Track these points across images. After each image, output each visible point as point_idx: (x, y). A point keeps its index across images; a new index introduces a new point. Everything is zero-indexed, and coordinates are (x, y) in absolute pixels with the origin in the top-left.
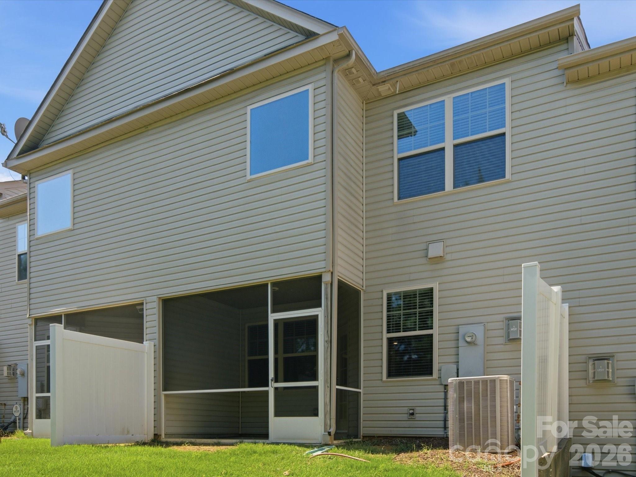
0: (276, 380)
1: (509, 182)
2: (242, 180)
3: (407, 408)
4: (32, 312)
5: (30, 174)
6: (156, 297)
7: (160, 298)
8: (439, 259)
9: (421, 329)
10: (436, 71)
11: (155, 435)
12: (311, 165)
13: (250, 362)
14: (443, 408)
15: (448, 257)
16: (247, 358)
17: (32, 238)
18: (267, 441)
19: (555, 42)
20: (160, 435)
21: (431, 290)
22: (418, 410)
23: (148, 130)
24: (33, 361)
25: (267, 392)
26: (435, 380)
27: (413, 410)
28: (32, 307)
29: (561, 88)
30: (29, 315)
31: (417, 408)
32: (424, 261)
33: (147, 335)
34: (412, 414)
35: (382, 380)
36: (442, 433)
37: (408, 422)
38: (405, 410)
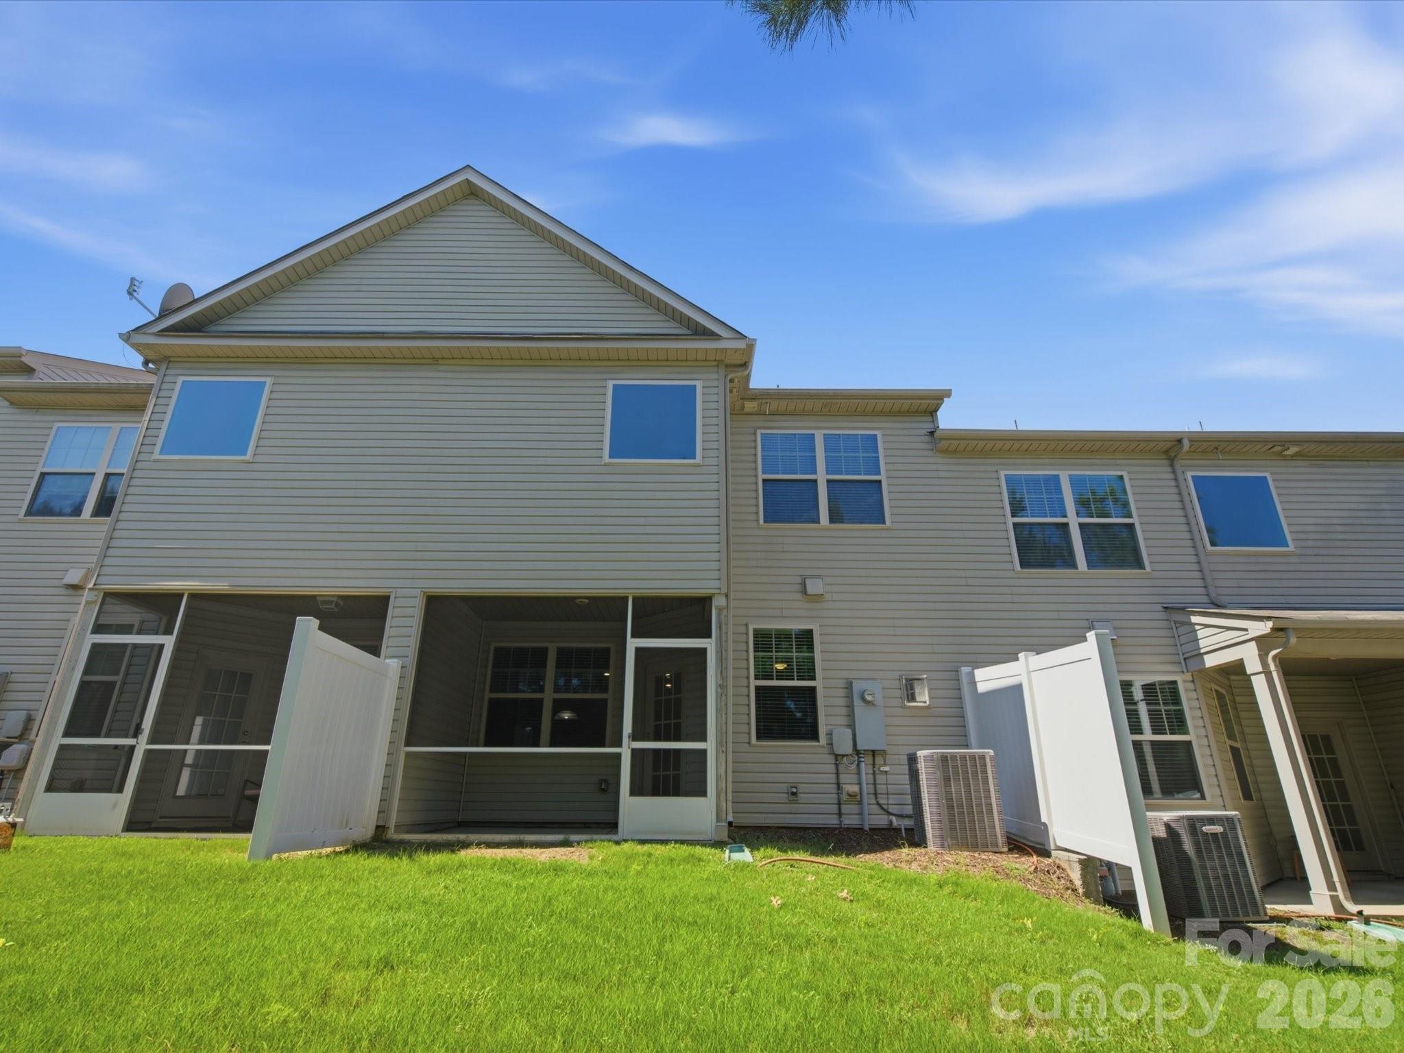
0: (635, 737)
1: (889, 529)
2: (595, 461)
3: (786, 785)
4: (102, 580)
5: (169, 361)
6: (419, 590)
7: (424, 592)
8: (819, 598)
9: (800, 678)
10: (809, 405)
11: (378, 827)
12: (698, 466)
13: (491, 701)
14: (835, 786)
15: (828, 597)
16: (488, 695)
17: (142, 457)
18: (615, 837)
19: (921, 412)
20: (388, 828)
21: (810, 632)
22: (802, 788)
23: (438, 364)
24: (76, 671)
25: (619, 756)
26: (823, 747)
27: (796, 787)
28: (105, 570)
29: (930, 453)
30: (95, 585)
31: (800, 785)
32: (799, 596)
33: (389, 649)
34: (794, 794)
35: (749, 743)
36: (837, 822)
37: (787, 805)
38: (784, 787)
